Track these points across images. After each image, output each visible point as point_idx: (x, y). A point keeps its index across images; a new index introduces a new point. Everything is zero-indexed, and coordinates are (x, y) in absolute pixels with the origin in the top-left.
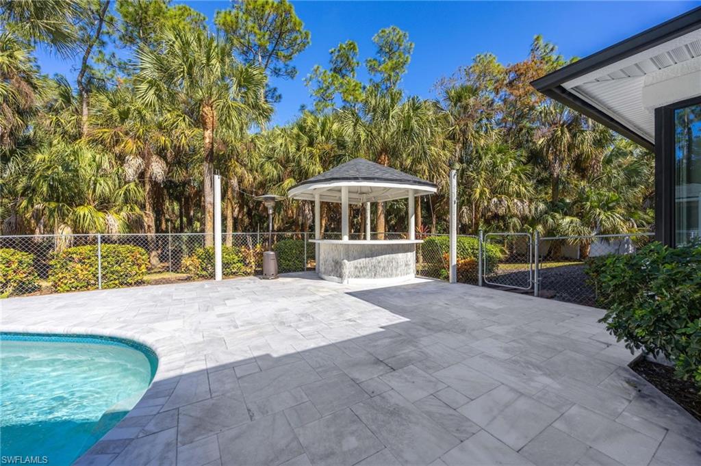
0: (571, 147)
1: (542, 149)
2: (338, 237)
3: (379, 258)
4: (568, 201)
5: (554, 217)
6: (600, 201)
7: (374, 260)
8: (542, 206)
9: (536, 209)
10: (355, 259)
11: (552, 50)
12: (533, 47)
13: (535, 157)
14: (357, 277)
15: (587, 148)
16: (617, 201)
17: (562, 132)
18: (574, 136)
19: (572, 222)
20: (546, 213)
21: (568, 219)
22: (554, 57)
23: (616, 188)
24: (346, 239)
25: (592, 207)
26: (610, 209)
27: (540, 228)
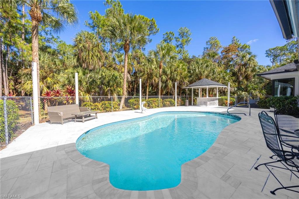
0: (245, 72)
1: (237, 72)
2: (206, 97)
3: (215, 101)
4: (243, 87)
5: (239, 92)
6: (252, 87)
7: (214, 102)
8: (236, 89)
9: (234, 90)
10: (210, 101)
11: (238, 41)
12: (232, 40)
13: (234, 74)
14: (210, 105)
15: (249, 72)
16: (257, 88)
17: (243, 68)
18: (246, 69)
19: (245, 93)
20: (237, 91)
21: (244, 93)
22: (239, 44)
23: (257, 84)
24: (208, 97)
25: (250, 89)
26: (255, 90)
27: (236, 95)
